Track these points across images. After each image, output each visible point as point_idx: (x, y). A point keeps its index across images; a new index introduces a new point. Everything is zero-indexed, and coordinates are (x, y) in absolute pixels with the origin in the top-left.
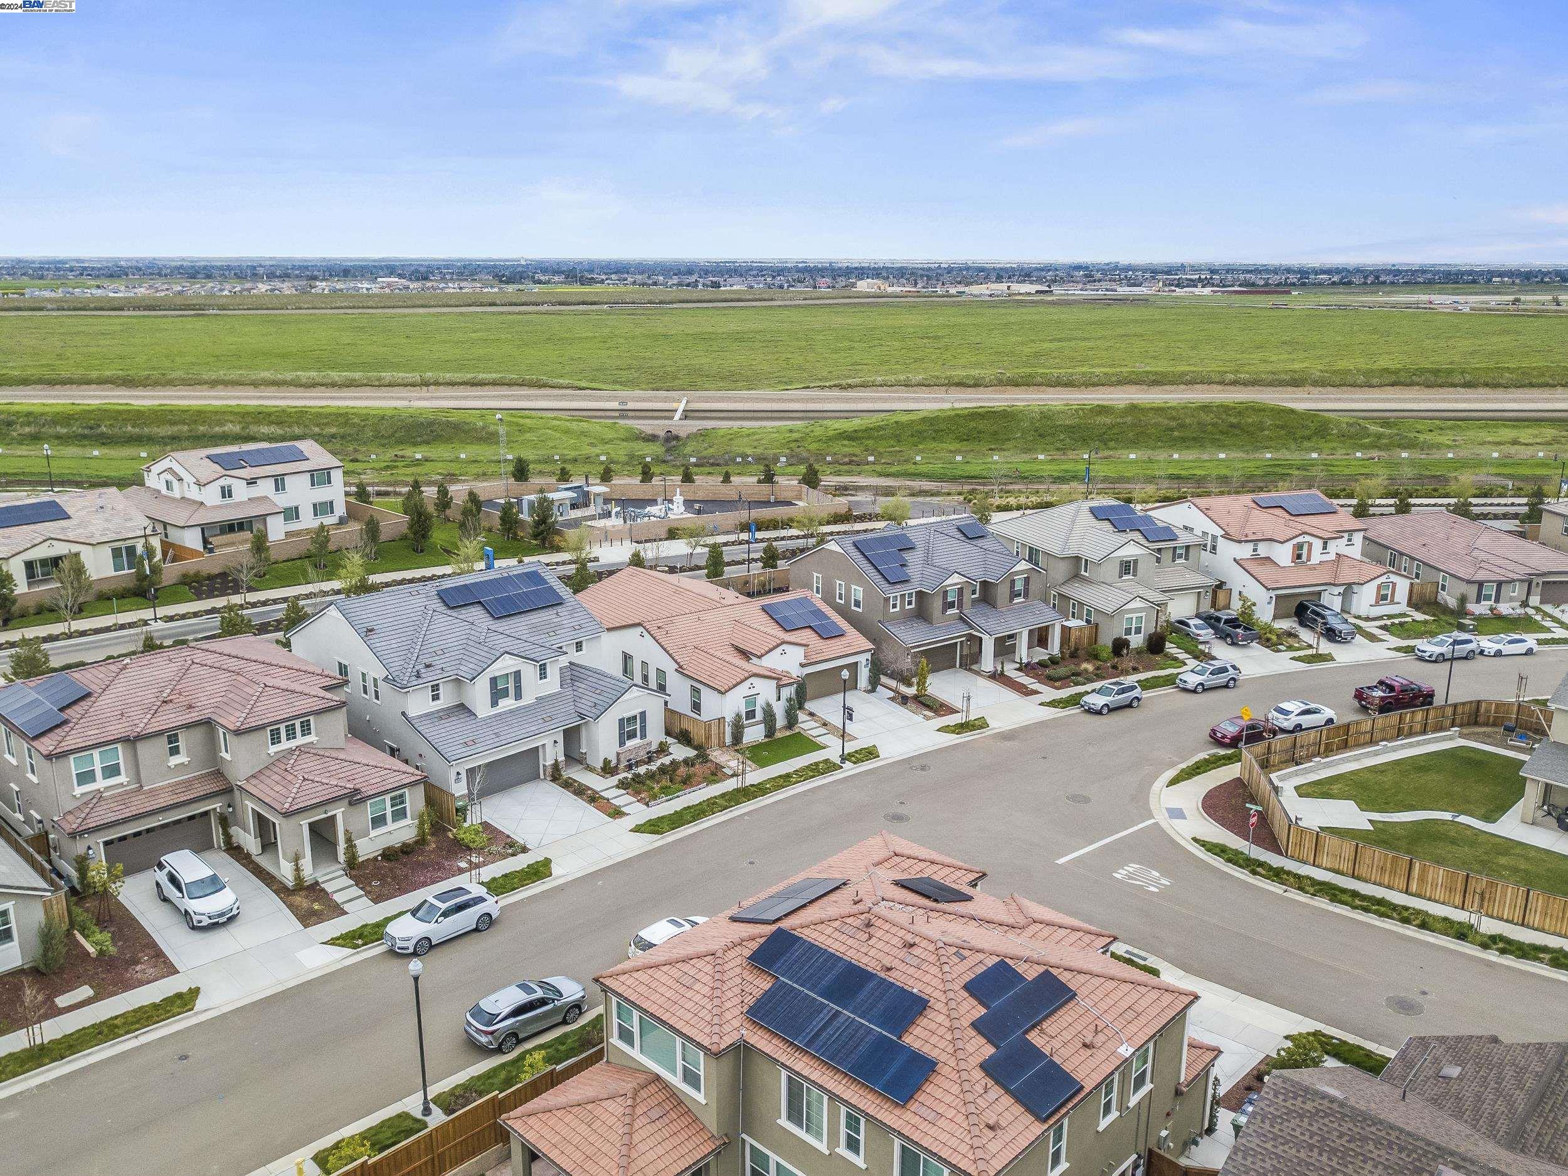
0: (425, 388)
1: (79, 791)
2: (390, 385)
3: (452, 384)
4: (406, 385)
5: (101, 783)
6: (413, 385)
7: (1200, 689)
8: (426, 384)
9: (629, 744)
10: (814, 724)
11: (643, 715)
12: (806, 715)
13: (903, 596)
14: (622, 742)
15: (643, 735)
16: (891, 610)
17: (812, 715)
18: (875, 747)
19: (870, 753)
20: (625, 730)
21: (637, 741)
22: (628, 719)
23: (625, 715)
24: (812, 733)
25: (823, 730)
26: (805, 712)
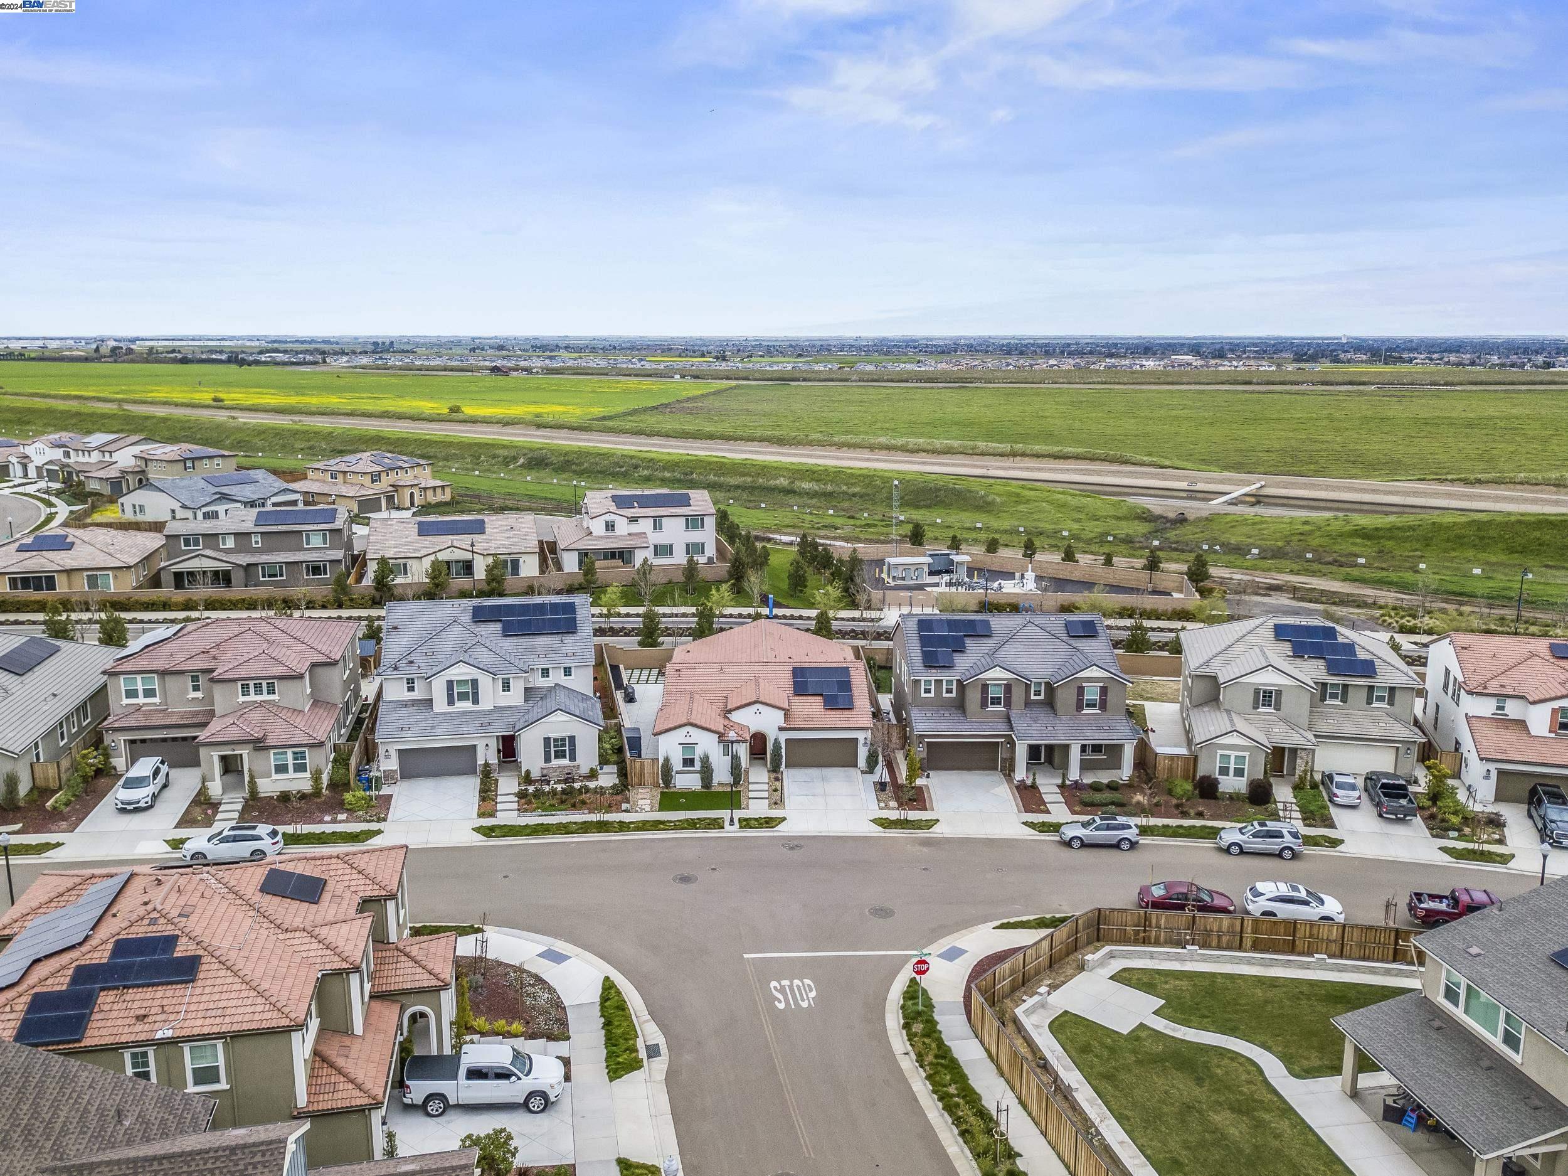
0: (1011, 459)
1: (125, 701)
2: (983, 454)
3: (1038, 456)
4: (994, 455)
5: (141, 700)
6: (1002, 455)
7: (1235, 850)
8: (1014, 454)
9: (555, 762)
10: (765, 787)
11: (572, 739)
12: (769, 778)
13: (939, 682)
14: (547, 759)
15: (573, 758)
16: (923, 695)
17: (777, 779)
18: (784, 819)
19: (767, 823)
20: (553, 749)
21: (565, 762)
22: (556, 740)
23: (552, 735)
24: (751, 795)
25: (766, 794)
26: (773, 775)
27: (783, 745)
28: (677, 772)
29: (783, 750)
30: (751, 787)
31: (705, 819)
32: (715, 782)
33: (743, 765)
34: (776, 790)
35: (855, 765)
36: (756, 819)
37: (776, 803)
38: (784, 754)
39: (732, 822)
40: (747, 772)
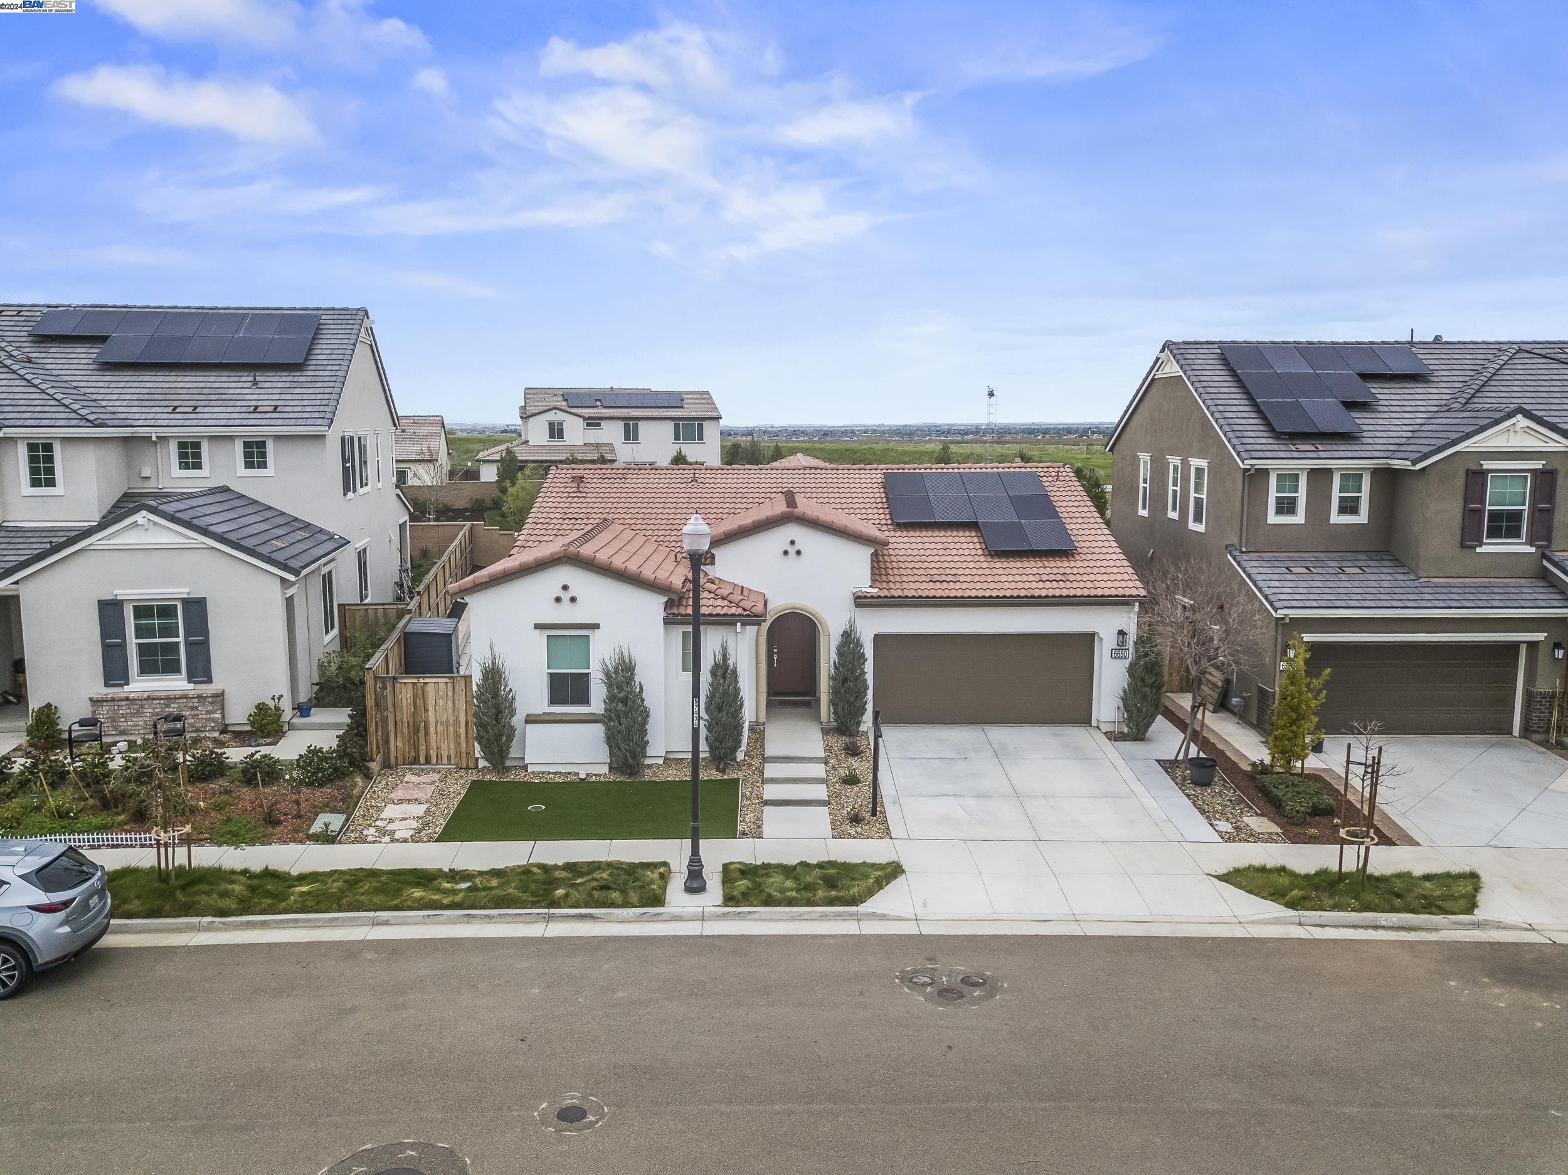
9: (140, 685)
10: (819, 770)
11: (196, 608)
12: (828, 748)
13: (1320, 477)
14: (114, 672)
15: (201, 671)
16: (1273, 518)
17: (853, 751)
18: (893, 871)
19: (831, 883)
20: (132, 642)
21: (177, 683)
22: (142, 612)
23: (131, 592)
24: (771, 792)
25: (820, 792)
26: (838, 742)
27: (869, 651)
28: (531, 720)
29: (869, 667)
30: (771, 771)
31: (596, 866)
32: (656, 751)
33: (748, 714)
34: (851, 780)
35: (1083, 717)
36: (787, 871)
37: (856, 819)
38: (870, 683)
39: (695, 883)
40: (758, 732)
